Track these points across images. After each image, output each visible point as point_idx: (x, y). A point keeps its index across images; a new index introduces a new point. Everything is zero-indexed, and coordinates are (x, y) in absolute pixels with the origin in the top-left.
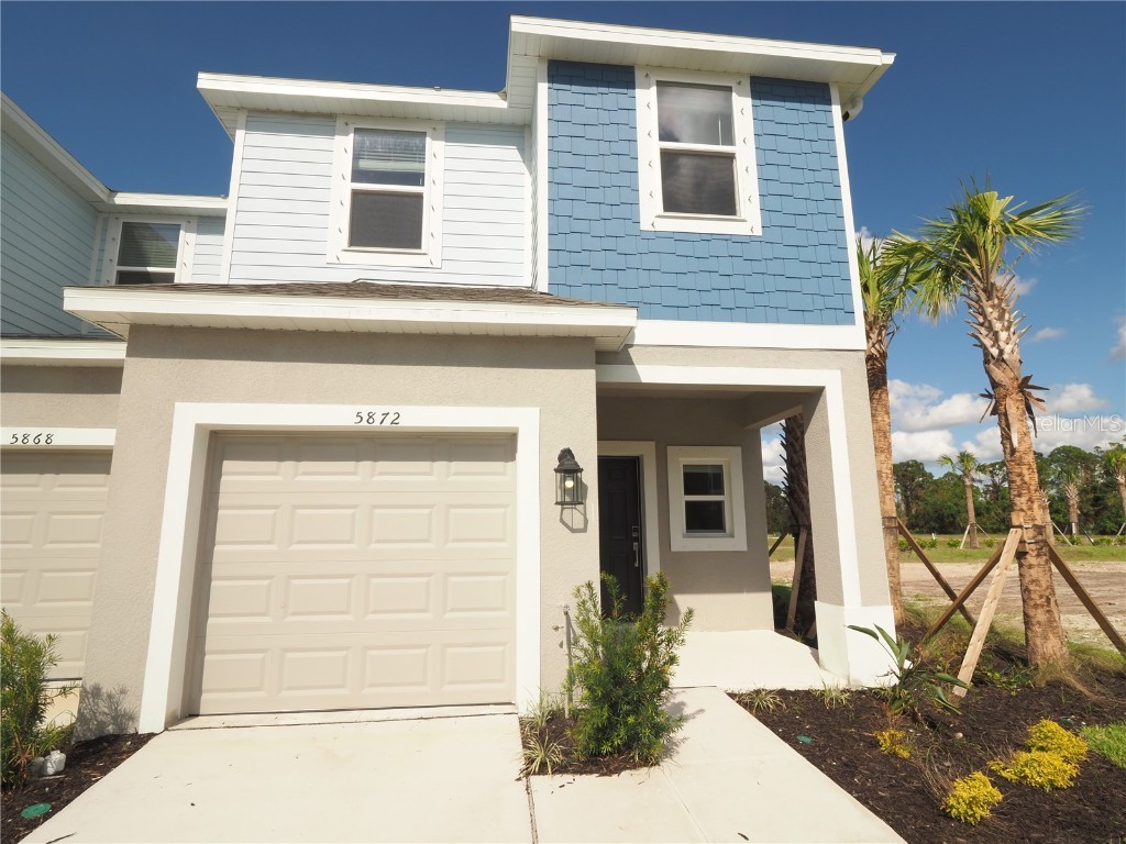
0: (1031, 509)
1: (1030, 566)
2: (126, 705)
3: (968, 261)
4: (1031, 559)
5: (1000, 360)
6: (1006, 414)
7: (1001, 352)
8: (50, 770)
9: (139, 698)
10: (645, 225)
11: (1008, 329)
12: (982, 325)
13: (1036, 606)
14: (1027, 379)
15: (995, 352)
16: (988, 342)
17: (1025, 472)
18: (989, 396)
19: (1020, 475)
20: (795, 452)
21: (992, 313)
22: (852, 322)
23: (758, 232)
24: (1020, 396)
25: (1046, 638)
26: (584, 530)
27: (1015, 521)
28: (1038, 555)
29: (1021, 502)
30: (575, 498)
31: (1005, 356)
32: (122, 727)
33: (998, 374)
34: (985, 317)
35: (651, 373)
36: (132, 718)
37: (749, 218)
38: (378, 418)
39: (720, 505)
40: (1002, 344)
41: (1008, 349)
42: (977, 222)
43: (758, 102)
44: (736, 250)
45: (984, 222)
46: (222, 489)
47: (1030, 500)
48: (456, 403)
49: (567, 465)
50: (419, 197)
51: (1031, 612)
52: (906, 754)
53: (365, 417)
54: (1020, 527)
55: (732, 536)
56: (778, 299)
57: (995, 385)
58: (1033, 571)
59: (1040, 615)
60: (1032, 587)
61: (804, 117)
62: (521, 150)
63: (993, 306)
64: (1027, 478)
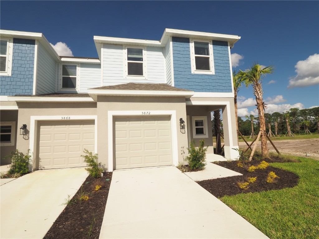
0: (263, 127)
1: (263, 138)
2: (106, 167)
3: (253, 78)
4: (263, 137)
5: (259, 99)
6: (260, 109)
7: (259, 97)
8: (102, 176)
9: (108, 166)
10: (192, 73)
11: (260, 93)
12: (256, 91)
13: (264, 145)
14: (264, 102)
15: (258, 97)
16: (257, 95)
17: (263, 120)
18: (256, 105)
19: (262, 121)
20: (216, 117)
21: (258, 90)
22: (232, 92)
23: (214, 74)
24: (262, 106)
25: (265, 151)
26: (185, 133)
27: (261, 130)
28: (264, 136)
29: (262, 126)
30: (183, 127)
31: (260, 98)
32: (105, 171)
33: (259, 102)
34: (256, 90)
35: (194, 103)
36: (107, 169)
37: (212, 71)
38: (146, 113)
39: (203, 128)
40: (259, 95)
41: (260, 96)
42: (255, 71)
43: (214, 46)
44: (210, 77)
45: (257, 71)
46: (116, 127)
47: (263, 126)
48: (160, 110)
49: (182, 121)
50: (142, 64)
51: (263, 147)
52: (242, 166)
53: (144, 113)
54: (261, 131)
55: (205, 135)
56: (218, 87)
57: (258, 103)
58: (263, 139)
59: (264, 147)
60: (263, 142)
61: (223, 49)
62: (163, 53)
63: (258, 88)
64: (263, 122)
